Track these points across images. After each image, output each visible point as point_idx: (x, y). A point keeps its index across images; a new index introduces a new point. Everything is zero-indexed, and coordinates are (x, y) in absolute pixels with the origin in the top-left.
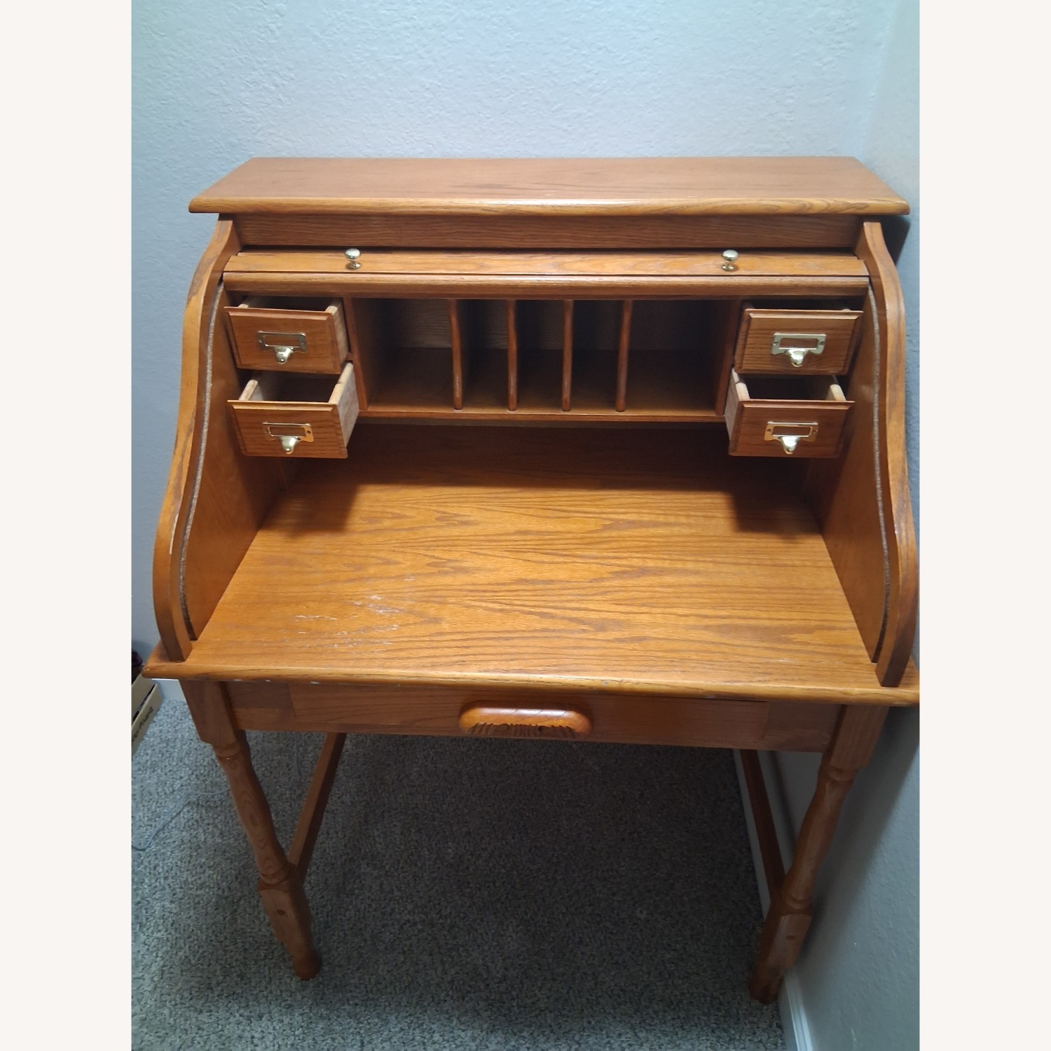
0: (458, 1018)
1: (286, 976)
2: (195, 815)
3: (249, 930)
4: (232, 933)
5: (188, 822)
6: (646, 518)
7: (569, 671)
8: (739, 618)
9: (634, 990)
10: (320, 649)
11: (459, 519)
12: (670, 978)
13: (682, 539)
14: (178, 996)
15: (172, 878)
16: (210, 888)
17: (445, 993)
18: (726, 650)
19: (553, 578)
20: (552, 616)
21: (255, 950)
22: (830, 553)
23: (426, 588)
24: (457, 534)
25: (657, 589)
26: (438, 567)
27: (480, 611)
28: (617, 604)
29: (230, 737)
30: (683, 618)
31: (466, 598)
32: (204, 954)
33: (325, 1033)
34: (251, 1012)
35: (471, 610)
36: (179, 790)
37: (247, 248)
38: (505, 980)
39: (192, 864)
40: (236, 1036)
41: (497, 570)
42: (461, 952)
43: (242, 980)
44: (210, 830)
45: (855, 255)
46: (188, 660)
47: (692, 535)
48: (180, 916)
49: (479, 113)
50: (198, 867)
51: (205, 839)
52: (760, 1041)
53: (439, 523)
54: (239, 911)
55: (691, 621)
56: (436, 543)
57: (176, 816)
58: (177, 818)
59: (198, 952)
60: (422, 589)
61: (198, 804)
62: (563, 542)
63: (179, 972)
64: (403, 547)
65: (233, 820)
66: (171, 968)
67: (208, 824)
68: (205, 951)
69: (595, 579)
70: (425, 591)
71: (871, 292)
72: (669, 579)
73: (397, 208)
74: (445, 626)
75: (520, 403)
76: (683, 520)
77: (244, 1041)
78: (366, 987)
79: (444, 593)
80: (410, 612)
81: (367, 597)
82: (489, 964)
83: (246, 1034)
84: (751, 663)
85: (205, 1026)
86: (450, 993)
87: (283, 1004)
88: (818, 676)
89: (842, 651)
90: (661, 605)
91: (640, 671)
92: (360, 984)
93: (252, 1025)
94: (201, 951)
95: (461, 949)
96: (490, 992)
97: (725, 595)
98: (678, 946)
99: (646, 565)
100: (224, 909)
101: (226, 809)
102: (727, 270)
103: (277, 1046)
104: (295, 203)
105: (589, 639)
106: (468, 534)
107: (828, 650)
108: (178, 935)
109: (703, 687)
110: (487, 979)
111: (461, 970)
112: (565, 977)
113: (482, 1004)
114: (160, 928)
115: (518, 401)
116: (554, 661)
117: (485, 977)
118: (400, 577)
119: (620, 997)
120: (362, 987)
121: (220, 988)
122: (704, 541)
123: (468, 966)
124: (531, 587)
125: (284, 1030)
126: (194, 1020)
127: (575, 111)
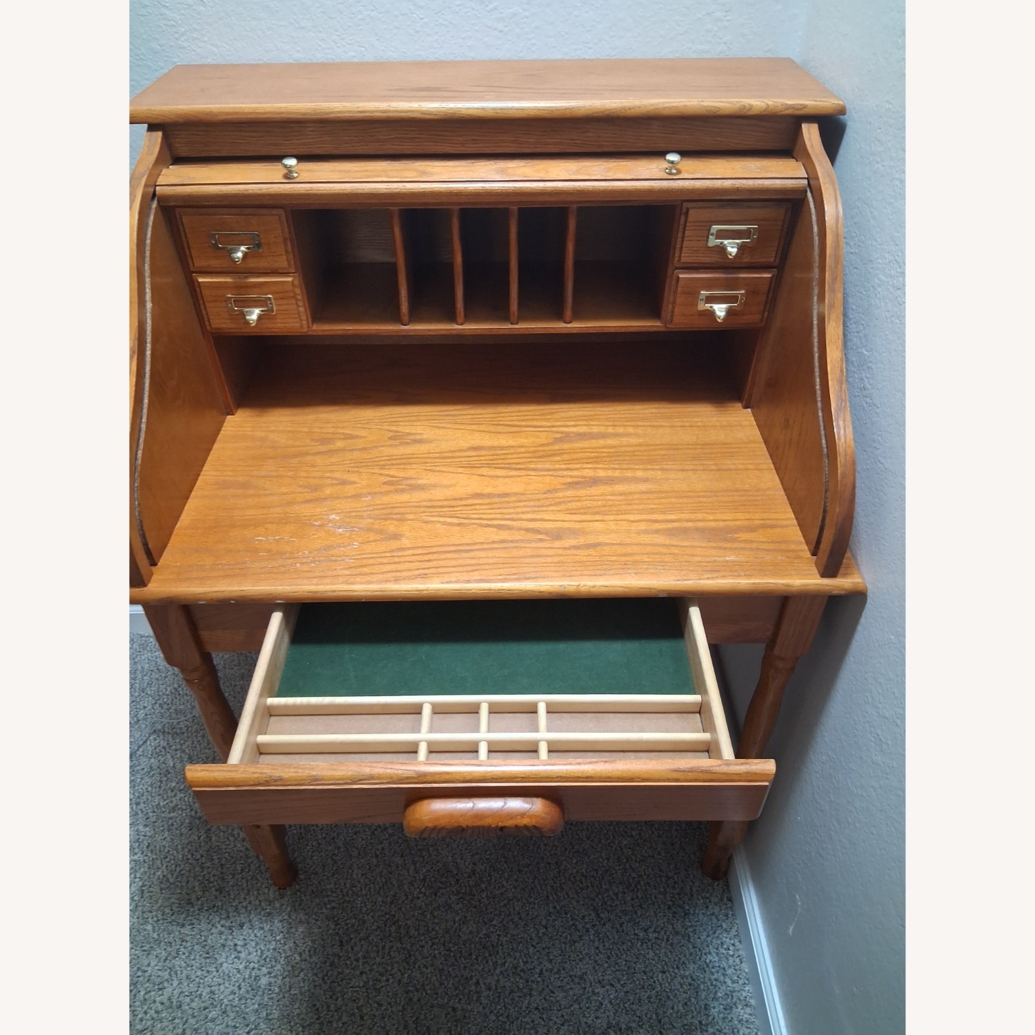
0: (432, 913)
1: (263, 886)
2: (162, 742)
3: (224, 847)
4: (208, 851)
5: (155, 749)
6: (595, 430)
7: (528, 579)
8: (688, 521)
9: (595, 875)
10: (283, 569)
11: (412, 437)
12: (627, 862)
13: (630, 449)
14: (159, 912)
15: (144, 803)
16: (183, 810)
17: (418, 890)
18: (676, 551)
19: (507, 491)
20: (509, 528)
21: (232, 864)
22: (771, 456)
23: (384, 506)
24: (410, 452)
25: (608, 497)
26: (395, 485)
27: (438, 525)
28: (571, 514)
29: (196, 659)
30: (635, 524)
31: (424, 514)
32: (182, 873)
33: (304, 936)
34: (232, 922)
35: (429, 526)
36: (144, 719)
37: (178, 160)
38: (474, 874)
39: (163, 789)
40: (219, 945)
41: (451, 486)
42: (431, 852)
43: (221, 893)
44: (178, 755)
45: (794, 158)
46: (150, 585)
47: (640, 445)
48: (155, 839)
49: (412, 13)
50: (169, 792)
51: (174, 764)
52: (713, 914)
53: (392, 442)
54: (213, 830)
55: (643, 526)
56: (389, 462)
57: (142, 744)
58: (144, 747)
59: (176, 870)
60: (380, 507)
61: (164, 732)
62: (515, 456)
63: (158, 891)
64: (358, 467)
65: (200, 745)
66: (150, 887)
67: (176, 750)
68: (182, 870)
69: (549, 491)
70: (383, 509)
71: (809, 194)
72: (620, 488)
73: (333, 113)
74: (405, 542)
75: (468, 318)
76: (631, 430)
77: (227, 949)
78: (342, 891)
79: (403, 510)
80: (370, 530)
81: (326, 517)
82: (458, 861)
83: (229, 943)
84: (700, 562)
85: (188, 938)
86: (423, 890)
87: (263, 913)
88: (762, 570)
89: (783, 546)
90: (613, 512)
91: (596, 575)
92: (336, 889)
93: (234, 934)
94: (178, 870)
95: (431, 849)
96: (460, 886)
97: (674, 500)
98: (634, 833)
99: (597, 475)
100: (198, 829)
101: (192, 734)
102: (670, 174)
103: (259, 951)
104: (226, 111)
105: (546, 548)
106: (421, 452)
107: (771, 546)
108: (154, 857)
109: (655, 586)
110: (457, 875)
111: (432, 868)
112: (530, 867)
113: (454, 898)
114: (136, 850)
115: (465, 316)
116: (514, 571)
117: (455, 873)
118: (357, 496)
119: (582, 883)
120: (339, 891)
121: (200, 902)
122: (652, 450)
123: (438, 864)
124: (487, 501)
125: (265, 937)
126: (177, 933)
127: (511, 10)
